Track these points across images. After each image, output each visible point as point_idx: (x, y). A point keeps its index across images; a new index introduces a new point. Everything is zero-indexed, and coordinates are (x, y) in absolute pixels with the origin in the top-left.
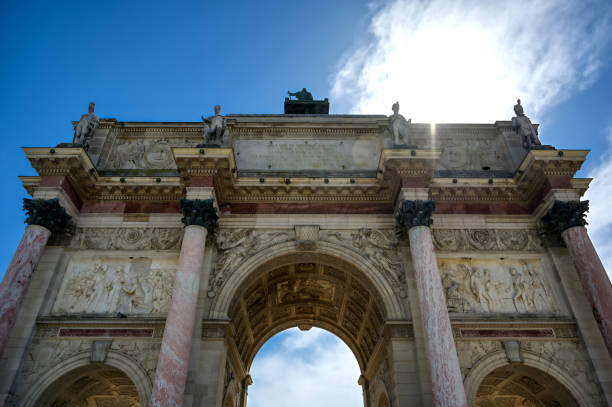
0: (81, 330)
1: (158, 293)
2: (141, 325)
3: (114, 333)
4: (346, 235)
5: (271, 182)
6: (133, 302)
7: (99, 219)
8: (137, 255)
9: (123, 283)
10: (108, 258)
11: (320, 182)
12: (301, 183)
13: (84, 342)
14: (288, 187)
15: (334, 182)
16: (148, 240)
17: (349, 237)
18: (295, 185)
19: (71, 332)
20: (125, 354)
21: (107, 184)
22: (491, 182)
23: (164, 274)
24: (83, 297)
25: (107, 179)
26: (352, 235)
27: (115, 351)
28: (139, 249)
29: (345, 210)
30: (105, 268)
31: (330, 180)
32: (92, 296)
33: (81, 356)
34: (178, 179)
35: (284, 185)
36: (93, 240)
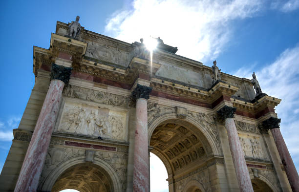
0: (77, 143)
1: (114, 128)
2: (110, 144)
3: (96, 147)
4: (195, 114)
5: (167, 83)
6: (102, 131)
7: (80, 82)
8: (103, 106)
9: (95, 120)
10: (87, 105)
11: (186, 88)
12: (179, 87)
13: (81, 150)
14: (173, 87)
15: (192, 90)
16: (108, 99)
17: (196, 116)
18: (177, 87)
19: (71, 144)
20: (103, 159)
21: (86, 64)
22: (246, 103)
23: (116, 118)
24: (74, 124)
25: (87, 61)
26: (197, 115)
27: (97, 157)
28: (103, 103)
29: (194, 103)
30: (85, 110)
31: (191, 88)
32: (80, 125)
33: (80, 158)
34: (124, 71)
35: (172, 86)
36: (77, 93)
